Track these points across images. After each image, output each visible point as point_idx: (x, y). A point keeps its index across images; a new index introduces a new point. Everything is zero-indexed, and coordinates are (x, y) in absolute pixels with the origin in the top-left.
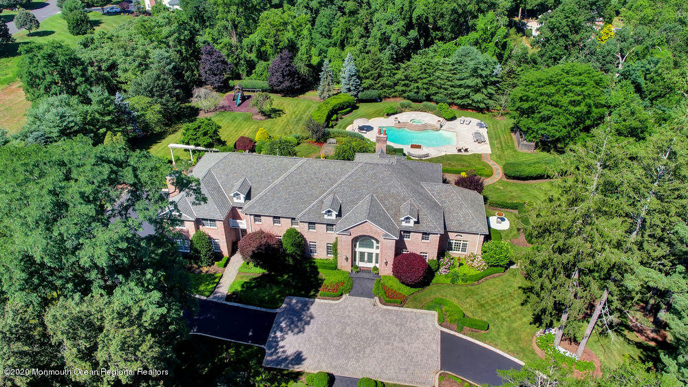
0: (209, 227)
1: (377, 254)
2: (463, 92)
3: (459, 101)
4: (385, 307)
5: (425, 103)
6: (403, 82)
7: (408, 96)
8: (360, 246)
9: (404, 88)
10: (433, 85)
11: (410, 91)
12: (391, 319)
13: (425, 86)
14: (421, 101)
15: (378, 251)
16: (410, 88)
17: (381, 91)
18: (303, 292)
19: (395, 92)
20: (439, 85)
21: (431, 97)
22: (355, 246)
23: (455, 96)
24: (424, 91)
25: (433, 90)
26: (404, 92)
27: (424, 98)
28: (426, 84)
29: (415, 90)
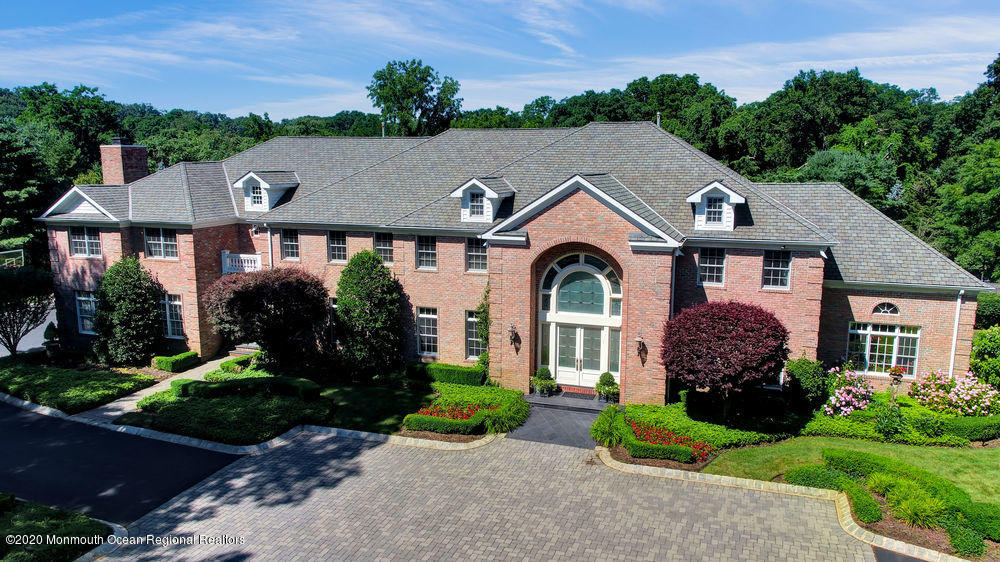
0: (161, 258)
1: (614, 331)
4: (631, 468)
8: (561, 307)
12: (649, 499)
15: (617, 321)
18: (359, 419)
22: (546, 306)
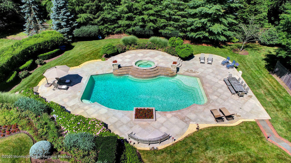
2: (198, 22)
3: (193, 34)
5: (152, 38)
6: (126, 15)
7: (133, 30)
9: (127, 22)
10: (161, 17)
11: (135, 25)
13: (152, 18)
14: (148, 36)
16: (134, 22)
17: (102, 27)
19: (118, 27)
20: (168, 16)
21: (160, 31)
23: (189, 28)
24: (151, 24)
25: (162, 22)
26: (128, 26)
27: (152, 33)
28: (153, 15)
29: (141, 24)
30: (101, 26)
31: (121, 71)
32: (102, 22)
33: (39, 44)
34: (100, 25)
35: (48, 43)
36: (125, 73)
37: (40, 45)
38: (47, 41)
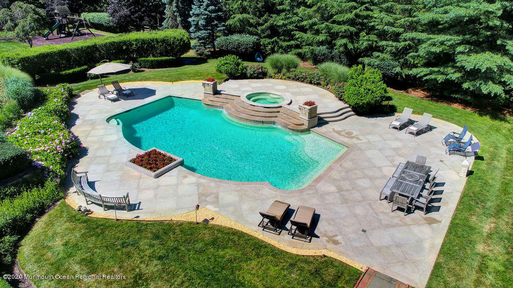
17: (267, 41)
19: (298, 47)
30: (264, 39)
31: (216, 99)
32: (268, 32)
33: (143, 40)
34: (264, 37)
35: (158, 42)
36: (218, 104)
37: (145, 43)
38: (156, 39)
